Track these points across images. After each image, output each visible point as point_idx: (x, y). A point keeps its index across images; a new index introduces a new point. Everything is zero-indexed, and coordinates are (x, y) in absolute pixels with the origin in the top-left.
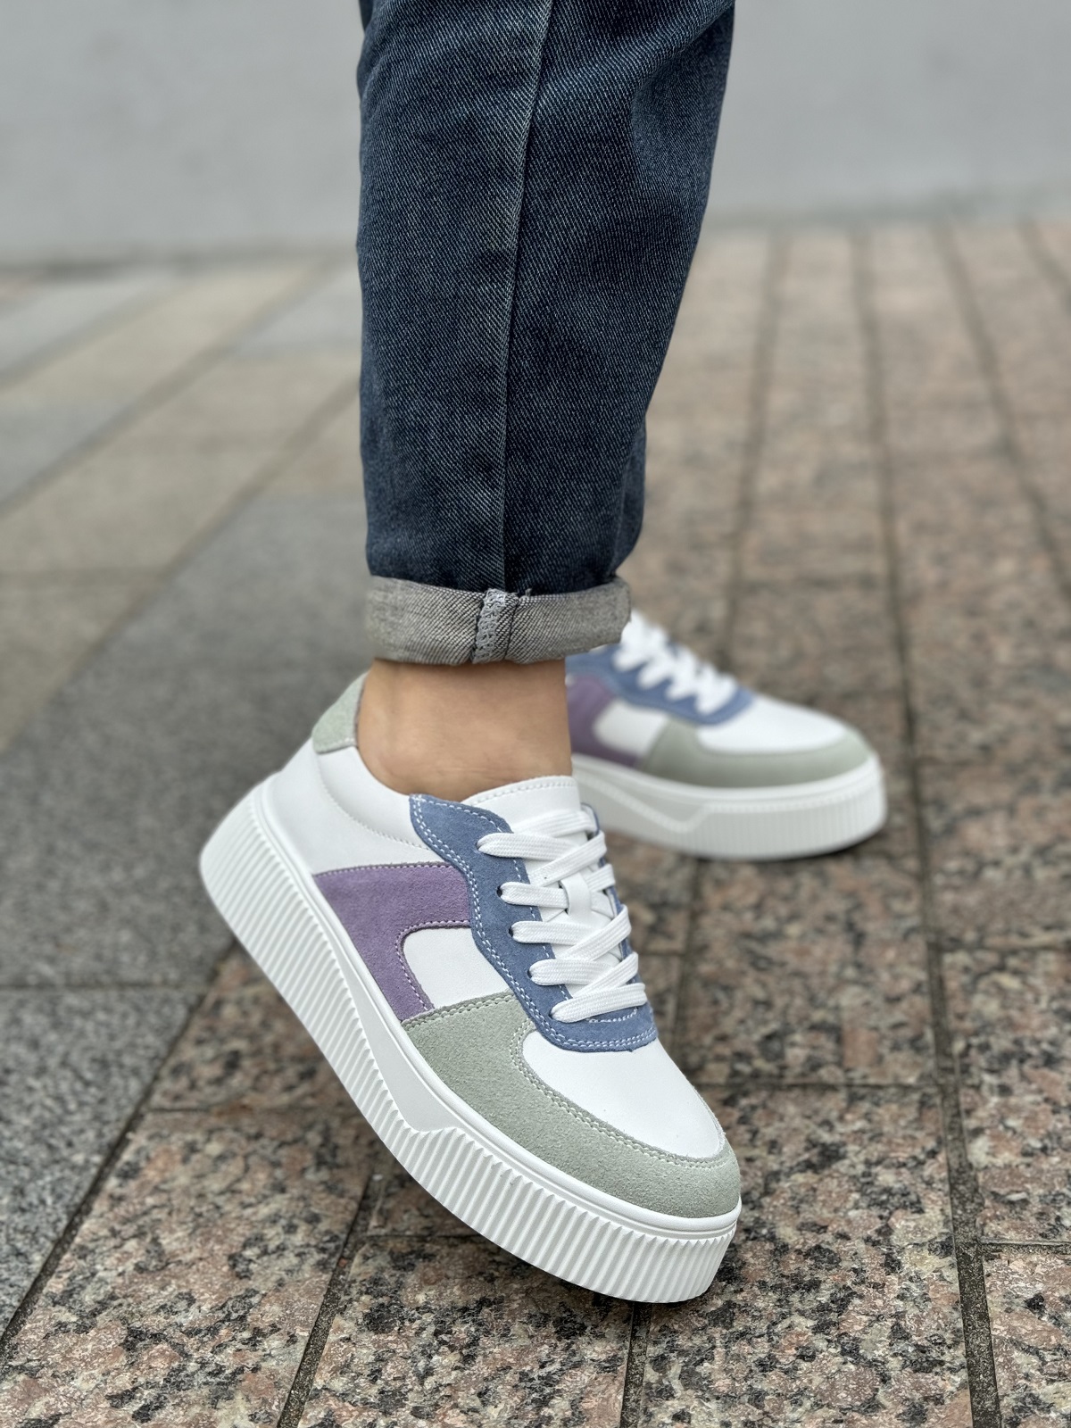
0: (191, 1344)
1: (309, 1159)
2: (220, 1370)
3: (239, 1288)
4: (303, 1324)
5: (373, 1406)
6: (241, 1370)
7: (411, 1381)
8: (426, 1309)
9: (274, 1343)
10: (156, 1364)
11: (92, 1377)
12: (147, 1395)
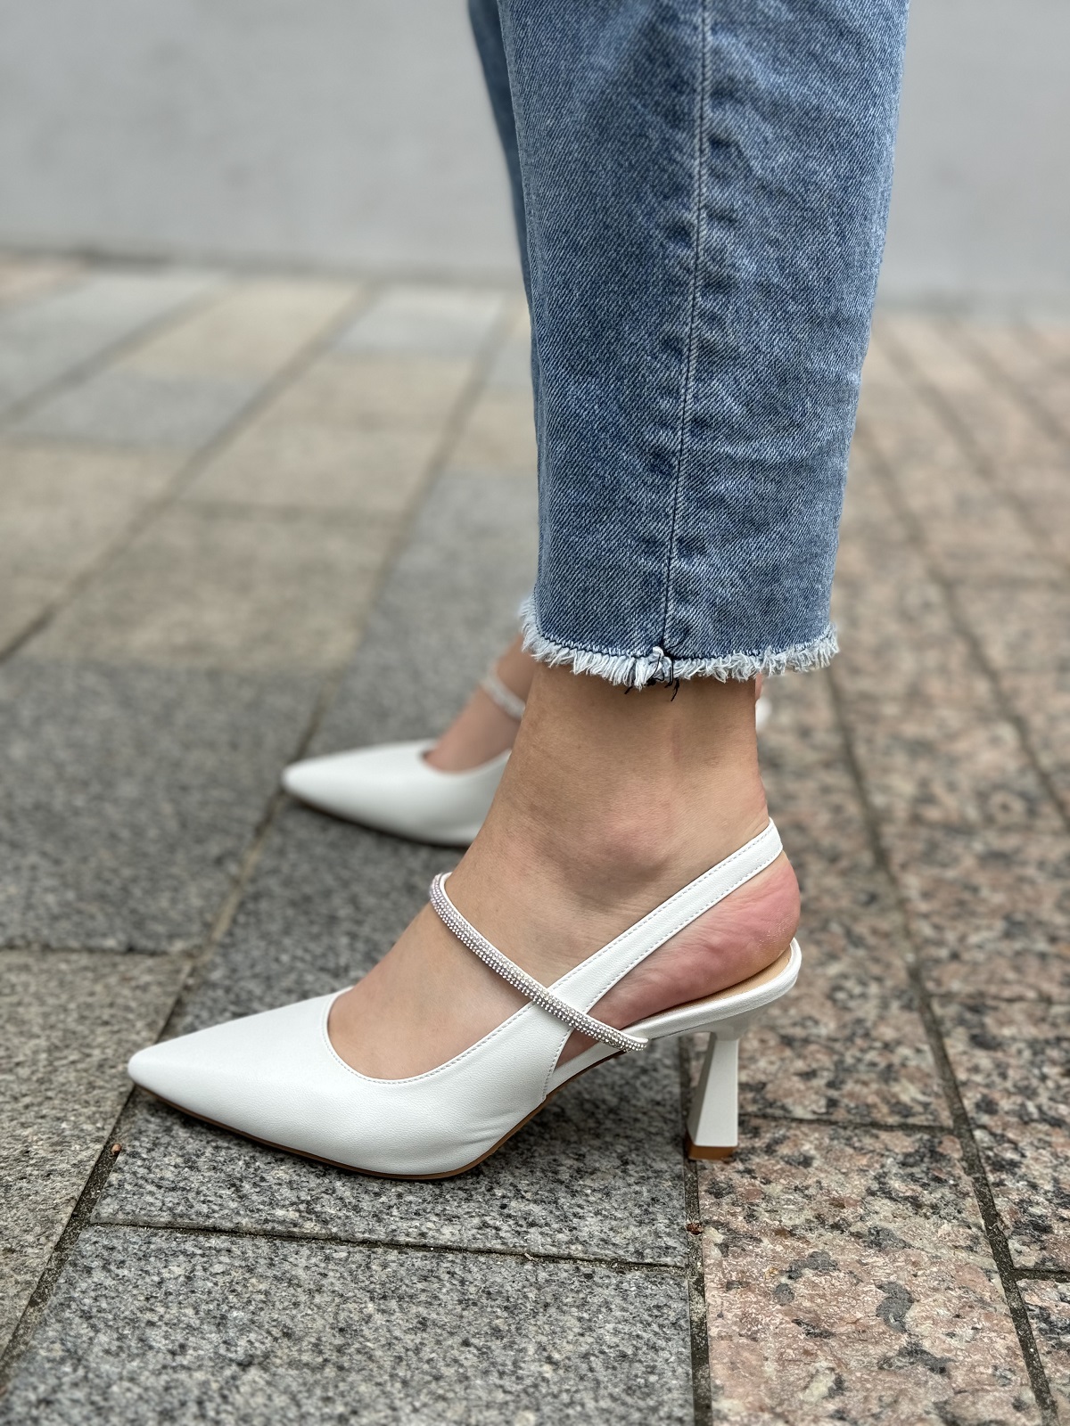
0: (838, 1046)
1: (842, 942)
2: (873, 1064)
3: (848, 1017)
4: (920, 1041)
5: (1014, 1094)
6: (890, 1067)
7: (1035, 1082)
8: (1014, 1039)
9: (904, 1051)
10: (819, 1056)
11: (772, 1063)
12: (826, 1076)
